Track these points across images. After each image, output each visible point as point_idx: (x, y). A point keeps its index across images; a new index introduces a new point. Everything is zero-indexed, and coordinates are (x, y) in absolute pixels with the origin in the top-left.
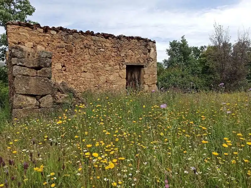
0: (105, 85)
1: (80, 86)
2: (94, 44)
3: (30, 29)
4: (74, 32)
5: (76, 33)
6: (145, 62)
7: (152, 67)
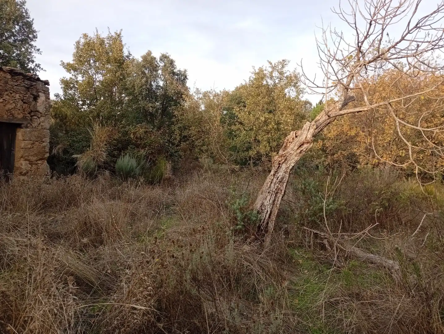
6: (24, 118)
7: (40, 127)
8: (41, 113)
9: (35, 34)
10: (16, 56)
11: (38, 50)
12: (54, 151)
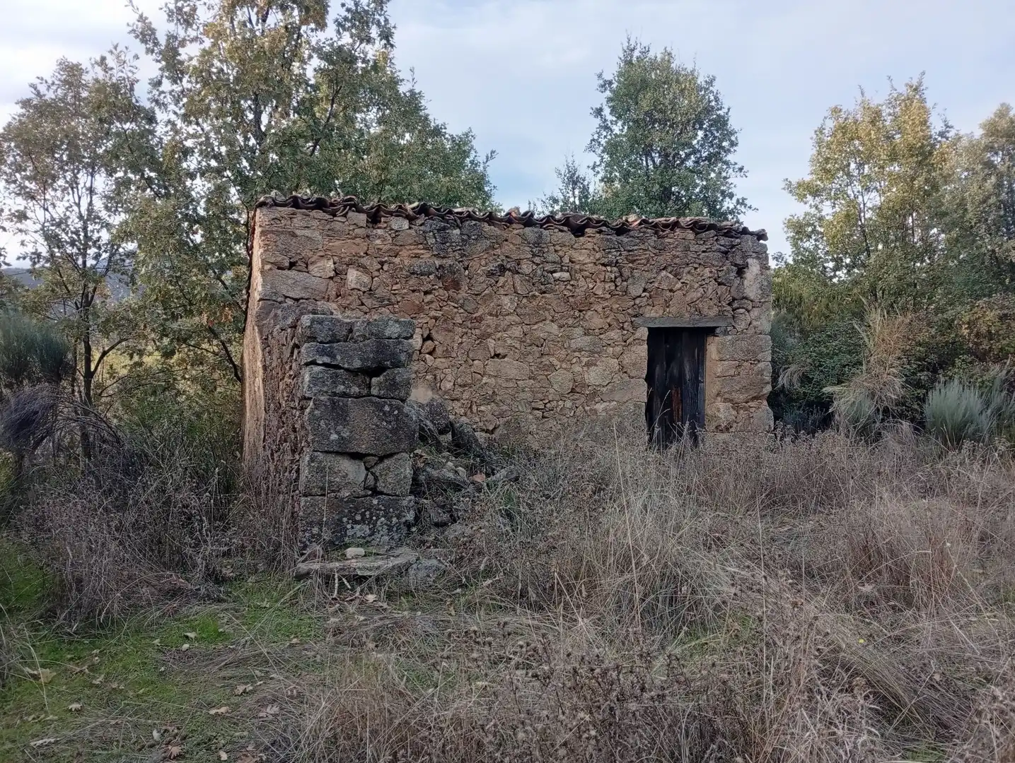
0: (569, 404)
1: (482, 408)
2: (534, 255)
3: (328, 217)
4: (467, 217)
5: (474, 222)
6: (721, 314)
7: (751, 331)
8: (752, 301)
9: (733, 138)
10: (701, 192)
11: (741, 169)
12: (783, 380)
